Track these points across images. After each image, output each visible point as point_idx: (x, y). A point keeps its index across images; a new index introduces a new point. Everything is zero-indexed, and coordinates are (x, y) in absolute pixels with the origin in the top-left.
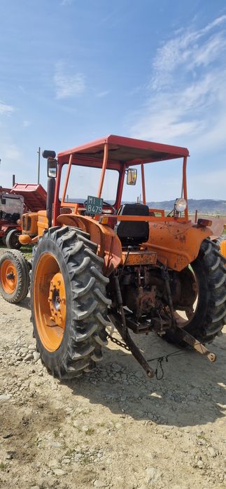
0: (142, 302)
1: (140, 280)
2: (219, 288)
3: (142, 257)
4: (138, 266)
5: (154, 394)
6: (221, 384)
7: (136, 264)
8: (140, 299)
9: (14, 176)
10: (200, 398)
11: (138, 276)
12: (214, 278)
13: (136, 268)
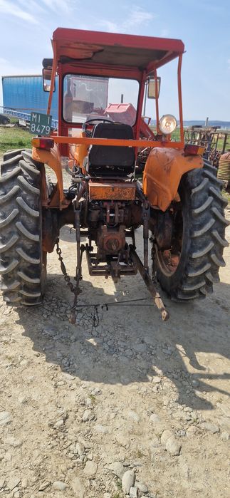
0: (105, 243)
1: (108, 218)
2: (201, 236)
3: (113, 190)
4: (109, 201)
5: (91, 340)
6: (180, 347)
7: (105, 198)
8: (103, 239)
9: (122, 96)
10: (138, 356)
11: (106, 213)
12: (198, 223)
13: (105, 204)
